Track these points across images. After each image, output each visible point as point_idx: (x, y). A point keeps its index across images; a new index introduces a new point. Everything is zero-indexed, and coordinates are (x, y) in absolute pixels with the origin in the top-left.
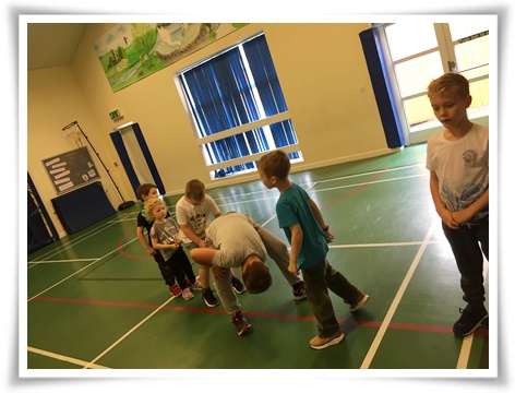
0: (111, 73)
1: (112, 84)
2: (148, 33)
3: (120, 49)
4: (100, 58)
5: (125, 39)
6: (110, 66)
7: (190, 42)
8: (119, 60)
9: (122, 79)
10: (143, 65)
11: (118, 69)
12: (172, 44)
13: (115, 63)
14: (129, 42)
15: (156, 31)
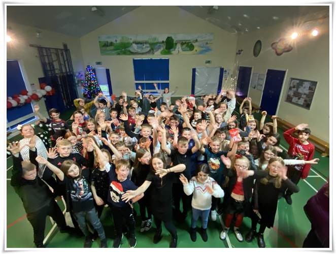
0: (104, 48)
1: (101, 52)
2: (128, 43)
3: (112, 42)
4: (100, 42)
5: (116, 41)
6: (103, 46)
7: (144, 52)
8: (109, 46)
9: (108, 52)
10: (121, 51)
11: (108, 48)
12: (137, 50)
13: (107, 46)
14: (117, 42)
15: (132, 44)
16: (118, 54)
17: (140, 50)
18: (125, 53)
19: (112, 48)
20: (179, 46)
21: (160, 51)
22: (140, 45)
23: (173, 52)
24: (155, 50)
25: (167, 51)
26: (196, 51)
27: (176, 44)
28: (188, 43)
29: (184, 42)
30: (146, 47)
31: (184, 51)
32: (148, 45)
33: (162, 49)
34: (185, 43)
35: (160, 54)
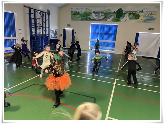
0: (73, 16)
2: (89, 13)
3: (79, 12)
4: (72, 12)
6: (73, 14)
10: (84, 18)
11: (76, 16)
12: (95, 17)
13: (76, 14)
14: (83, 12)
15: (92, 13)
16: (82, 20)
17: (97, 18)
18: (86, 19)
19: (79, 15)
20: (127, 15)
21: (111, 18)
22: (97, 14)
23: (121, 20)
24: (107, 18)
25: (116, 19)
26: (141, 19)
27: (125, 14)
28: (135, 13)
29: (131, 12)
30: (101, 16)
31: (131, 19)
32: (103, 14)
33: (113, 17)
34: (133, 13)
35: (111, 21)
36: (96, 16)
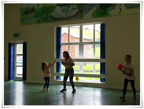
3: (33, 8)
4: (21, 8)
6: (24, 13)
7: (69, 16)
8: (31, 13)
10: (42, 18)
12: (61, 14)
13: (28, 13)
16: (39, 22)
17: (64, 15)
18: (46, 20)
19: (33, 14)
21: (91, 12)
22: (65, 7)
23: (111, 12)
24: (84, 12)
30: (72, 9)
36: (63, 11)
